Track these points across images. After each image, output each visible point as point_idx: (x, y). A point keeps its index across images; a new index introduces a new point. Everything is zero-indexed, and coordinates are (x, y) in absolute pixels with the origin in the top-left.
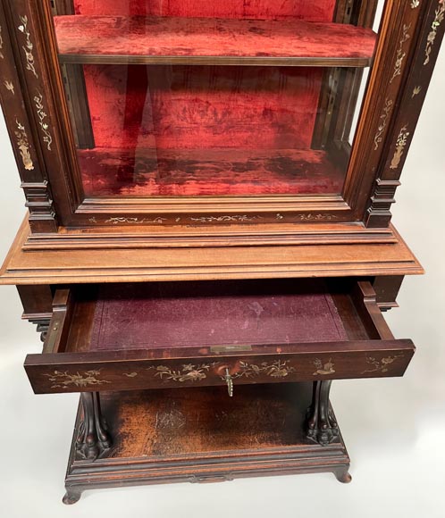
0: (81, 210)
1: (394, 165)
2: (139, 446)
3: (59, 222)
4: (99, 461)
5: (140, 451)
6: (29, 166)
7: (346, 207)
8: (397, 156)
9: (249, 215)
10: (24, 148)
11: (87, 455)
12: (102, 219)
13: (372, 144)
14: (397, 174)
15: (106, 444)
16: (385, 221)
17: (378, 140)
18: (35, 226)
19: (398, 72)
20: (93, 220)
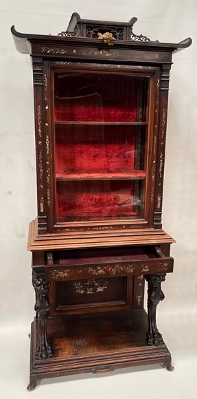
0: (55, 226)
1: (159, 207)
2: (67, 353)
3: (48, 231)
4: (48, 360)
5: (67, 354)
6: (42, 211)
7: (146, 222)
8: (159, 204)
9: (113, 226)
10: (42, 205)
11: (41, 357)
12: (62, 229)
13: (150, 201)
14: (160, 210)
15: (50, 351)
16: (160, 227)
17: (152, 200)
18: (40, 232)
19: (153, 180)
20: (59, 230)
